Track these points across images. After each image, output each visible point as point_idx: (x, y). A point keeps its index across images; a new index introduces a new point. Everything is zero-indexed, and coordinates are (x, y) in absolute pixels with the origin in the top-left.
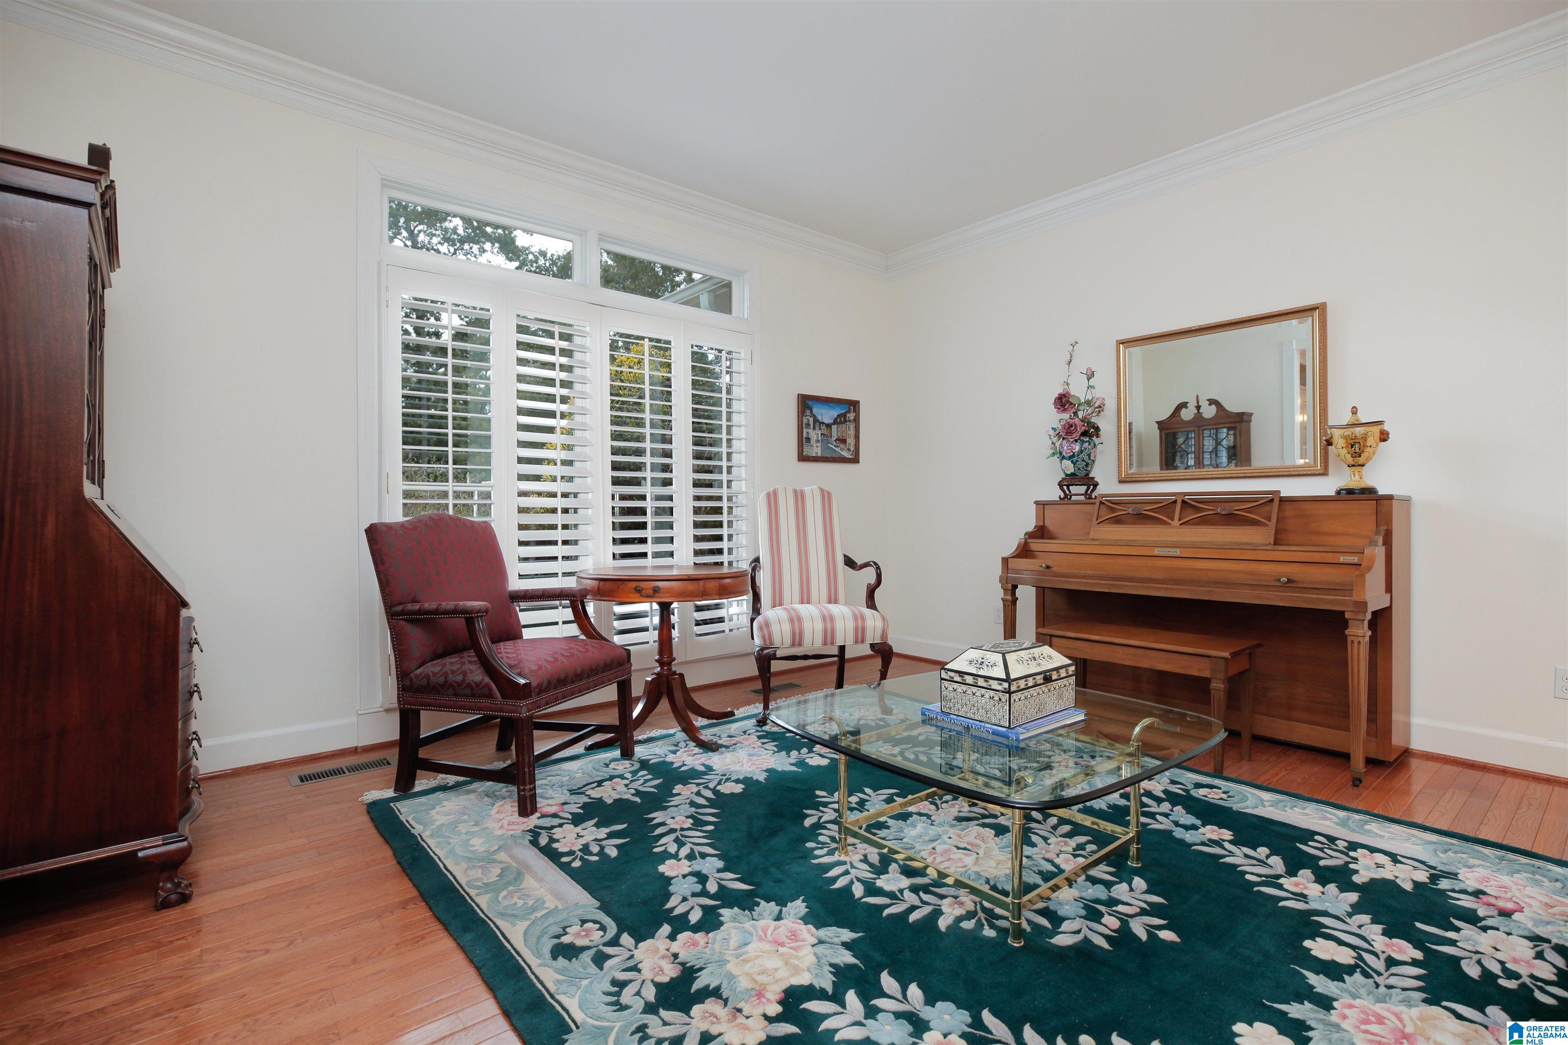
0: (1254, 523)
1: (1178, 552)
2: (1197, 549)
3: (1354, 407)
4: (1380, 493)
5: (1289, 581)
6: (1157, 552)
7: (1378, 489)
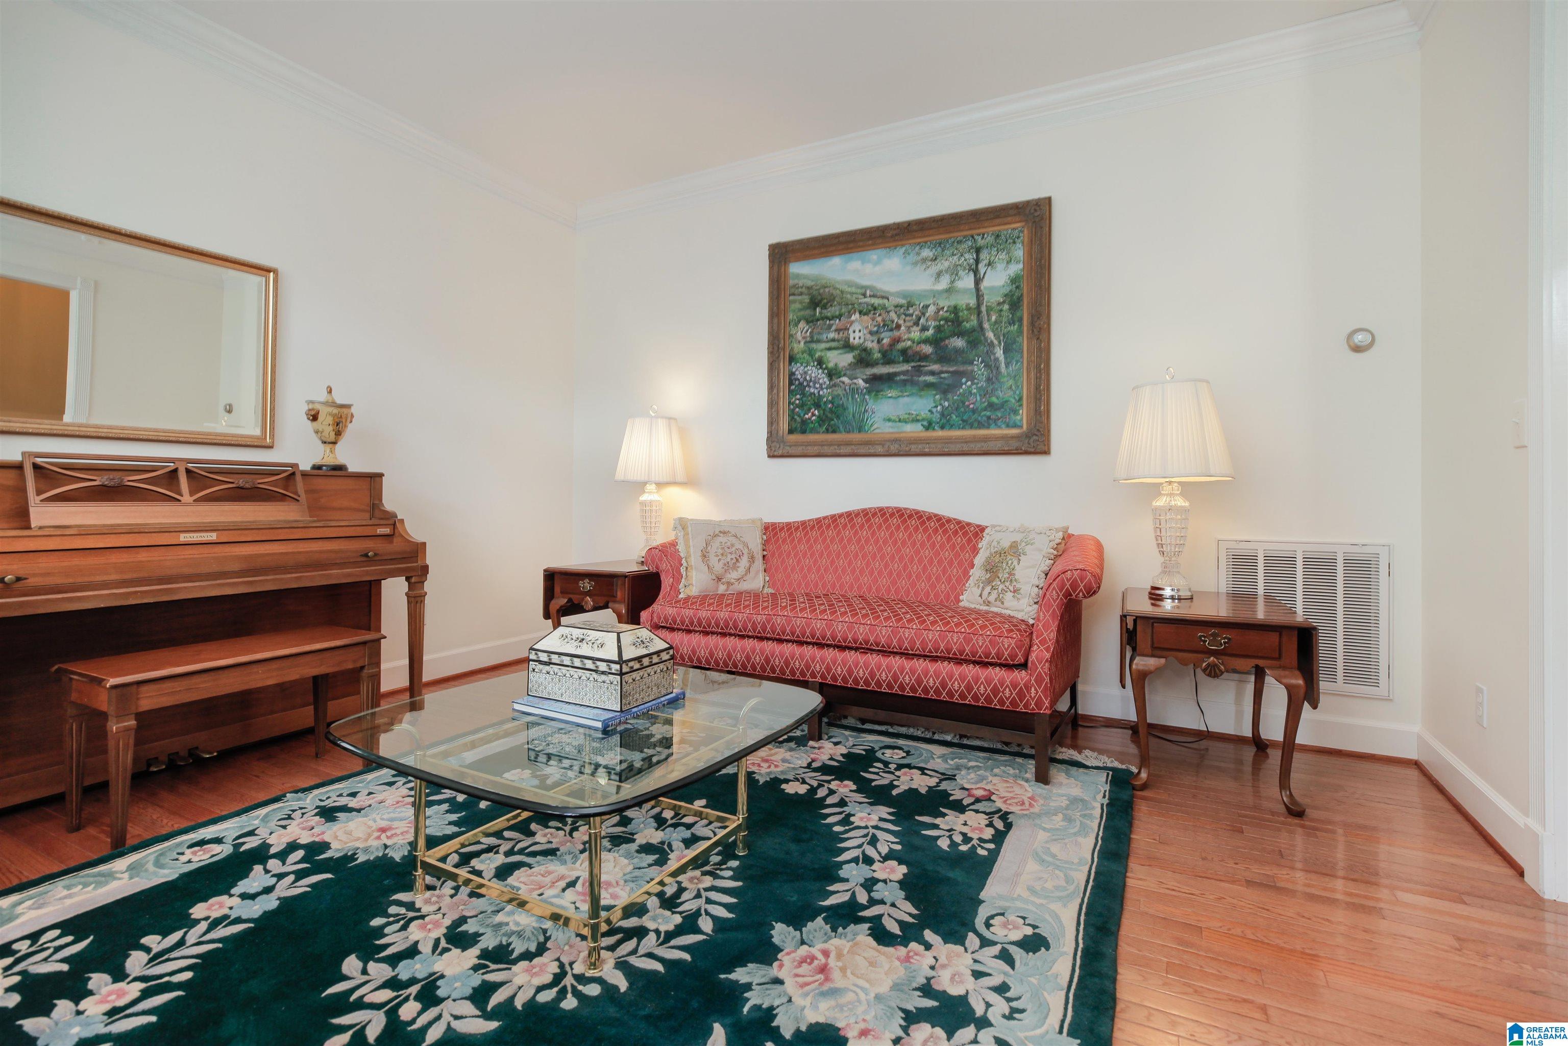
0: (283, 498)
1: (213, 537)
2: (239, 532)
3: (328, 387)
4: (349, 470)
5: (376, 555)
6: (184, 538)
7: (348, 466)
